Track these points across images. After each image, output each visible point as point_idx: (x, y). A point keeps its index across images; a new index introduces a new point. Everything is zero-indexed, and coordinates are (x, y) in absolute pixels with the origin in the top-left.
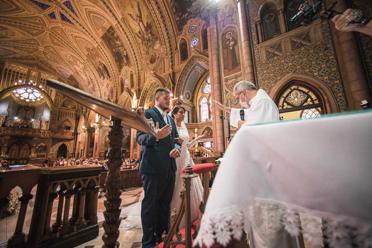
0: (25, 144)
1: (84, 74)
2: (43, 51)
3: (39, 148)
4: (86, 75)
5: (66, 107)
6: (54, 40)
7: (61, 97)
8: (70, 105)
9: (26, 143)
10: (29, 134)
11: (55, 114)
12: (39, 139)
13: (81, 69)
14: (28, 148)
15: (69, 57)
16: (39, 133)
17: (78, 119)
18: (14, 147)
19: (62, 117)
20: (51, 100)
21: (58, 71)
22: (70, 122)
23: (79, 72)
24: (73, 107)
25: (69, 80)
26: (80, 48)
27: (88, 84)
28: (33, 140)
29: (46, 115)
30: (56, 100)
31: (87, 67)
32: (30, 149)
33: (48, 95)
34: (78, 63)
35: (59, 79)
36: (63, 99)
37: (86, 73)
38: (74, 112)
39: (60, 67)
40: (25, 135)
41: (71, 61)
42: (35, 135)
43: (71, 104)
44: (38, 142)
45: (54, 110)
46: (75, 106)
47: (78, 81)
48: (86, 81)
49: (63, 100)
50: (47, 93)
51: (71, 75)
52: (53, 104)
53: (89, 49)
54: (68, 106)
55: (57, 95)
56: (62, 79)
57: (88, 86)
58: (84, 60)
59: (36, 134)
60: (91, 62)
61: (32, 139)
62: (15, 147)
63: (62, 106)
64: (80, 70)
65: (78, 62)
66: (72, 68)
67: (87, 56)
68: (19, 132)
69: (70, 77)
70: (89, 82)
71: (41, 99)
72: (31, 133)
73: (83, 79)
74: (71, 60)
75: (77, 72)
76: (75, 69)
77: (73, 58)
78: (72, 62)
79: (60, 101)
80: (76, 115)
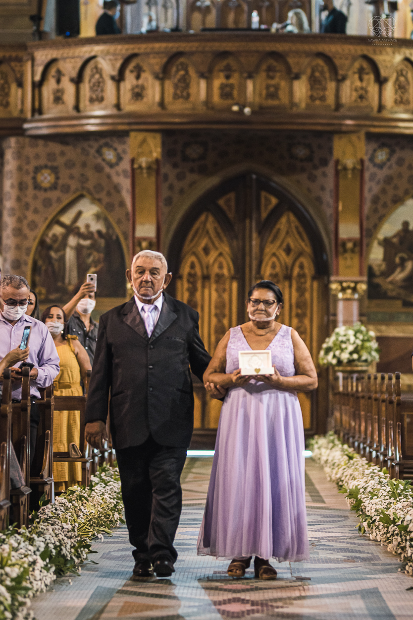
0: (275, 215)
3: (391, 266)
9: (287, 204)
10: (293, 104)
12: (381, 156)
14: (309, 269)
16: (373, 89)
18: (206, 251)
28: (330, 170)
32: (323, 271)
40: (259, 111)
42: (338, 106)
44: (371, 188)
59: (348, 93)
61: (324, 162)
62: (213, 255)
68: (217, 83)
72: (301, 90)
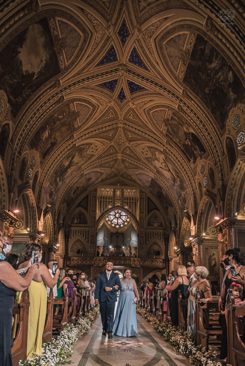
1: (166, 170)
2: (122, 159)
4: (169, 170)
5: (152, 226)
6: (128, 135)
7: (145, 214)
8: (155, 223)
11: (142, 237)
13: (162, 164)
15: (146, 152)
17: (167, 241)
19: (150, 239)
20: (136, 219)
21: (138, 181)
22: (159, 245)
23: (161, 169)
24: (159, 224)
25: (150, 189)
26: (156, 127)
27: (173, 183)
29: (134, 240)
30: (140, 218)
31: (168, 156)
33: (133, 215)
34: (157, 156)
35: (141, 191)
36: (148, 215)
37: (168, 167)
38: (161, 231)
39: (140, 174)
41: (149, 158)
43: (157, 221)
45: (140, 232)
46: (162, 223)
47: (161, 184)
48: (171, 179)
49: (147, 218)
50: (132, 212)
51: (152, 179)
52: (139, 224)
53: (168, 120)
54: (154, 224)
55: (141, 212)
56: (143, 190)
57: (174, 186)
58: (164, 145)
60: (173, 141)
63: (148, 226)
64: (161, 166)
65: (157, 153)
66: (152, 167)
67: (167, 135)
69: (151, 183)
70: (174, 180)
71: (128, 223)
73: (166, 178)
74: (150, 155)
75: (158, 172)
76: (155, 168)
77: (150, 150)
78: (151, 158)
79: (145, 220)
80: (164, 234)
